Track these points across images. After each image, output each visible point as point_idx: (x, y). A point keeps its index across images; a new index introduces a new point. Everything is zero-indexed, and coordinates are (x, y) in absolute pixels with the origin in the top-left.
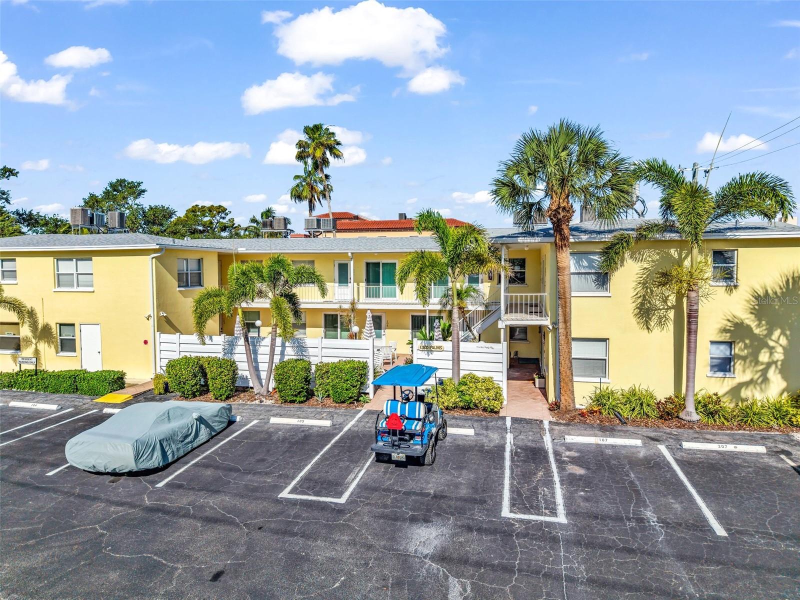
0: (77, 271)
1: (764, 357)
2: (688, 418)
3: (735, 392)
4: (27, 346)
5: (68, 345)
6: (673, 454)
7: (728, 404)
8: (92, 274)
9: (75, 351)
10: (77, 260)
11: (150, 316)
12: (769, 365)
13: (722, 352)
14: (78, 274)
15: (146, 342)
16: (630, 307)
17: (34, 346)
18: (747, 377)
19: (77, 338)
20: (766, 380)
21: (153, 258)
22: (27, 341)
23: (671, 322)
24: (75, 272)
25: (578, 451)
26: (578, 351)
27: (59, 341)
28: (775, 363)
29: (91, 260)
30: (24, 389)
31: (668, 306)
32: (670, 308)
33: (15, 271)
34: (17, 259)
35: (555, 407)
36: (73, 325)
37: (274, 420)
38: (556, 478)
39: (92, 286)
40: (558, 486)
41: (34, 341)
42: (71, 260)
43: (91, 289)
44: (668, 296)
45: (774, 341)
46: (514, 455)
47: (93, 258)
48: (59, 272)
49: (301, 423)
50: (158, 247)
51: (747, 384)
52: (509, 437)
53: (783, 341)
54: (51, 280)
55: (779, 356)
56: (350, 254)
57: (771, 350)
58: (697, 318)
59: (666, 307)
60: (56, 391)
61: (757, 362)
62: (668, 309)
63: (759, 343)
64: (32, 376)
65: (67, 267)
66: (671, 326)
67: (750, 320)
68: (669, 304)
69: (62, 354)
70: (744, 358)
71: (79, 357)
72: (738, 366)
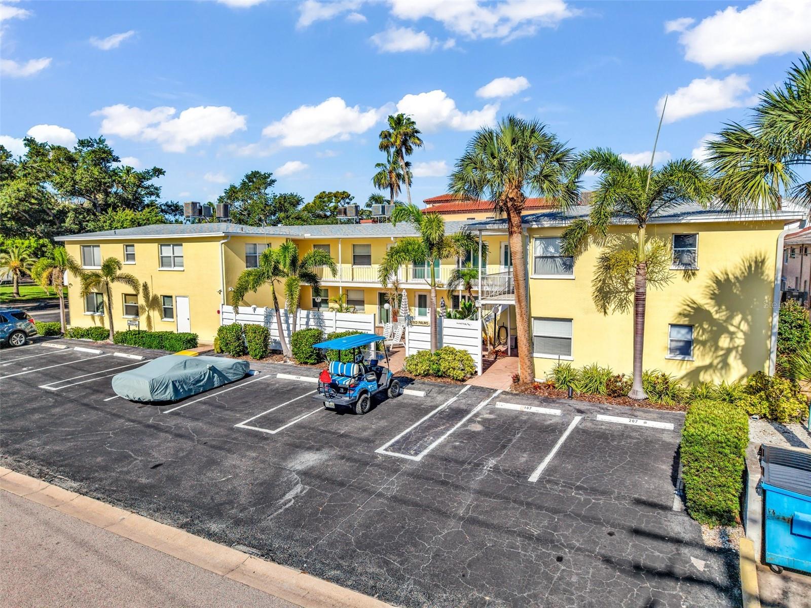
0: (173, 254)
1: (724, 342)
2: (634, 397)
3: (693, 375)
4: (143, 313)
5: (168, 313)
6: (580, 423)
7: (683, 386)
8: (182, 257)
9: (173, 318)
10: (174, 245)
11: (220, 291)
12: (729, 351)
13: (682, 335)
14: (174, 257)
15: (218, 312)
16: (590, 289)
17: (147, 313)
18: (707, 362)
19: (174, 307)
20: (725, 365)
21: (222, 244)
22: (142, 308)
23: (631, 304)
24: (172, 255)
27: (163, 309)
28: (736, 348)
29: (181, 245)
30: (131, 344)
31: (628, 288)
32: (630, 291)
33: (134, 254)
34: (135, 244)
36: (171, 297)
37: (279, 376)
38: (450, 432)
39: (183, 266)
40: (445, 436)
41: (147, 309)
42: (169, 245)
43: (181, 269)
44: (629, 279)
45: (735, 326)
46: (439, 413)
47: (183, 244)
48: (163, 255)
49: (298, 379)
50: (223, 235)
51: (706, 368)
52: (451, 400)
53: (744, 327)
55: (740, 341)
56: (392, 239)
57: (732, 335)
58: (644, 301)
59: (627, 290)
61: (717, 348)
62: (628, 292)
63: (720, 329)
64: (136, 335)
65: (167, 251)
66: (631, 309)
67: (709, 306)
68: (630, 287)
69: (165, 319)
70: (703, 343)
71: (176, 321)
72: (697, 351)
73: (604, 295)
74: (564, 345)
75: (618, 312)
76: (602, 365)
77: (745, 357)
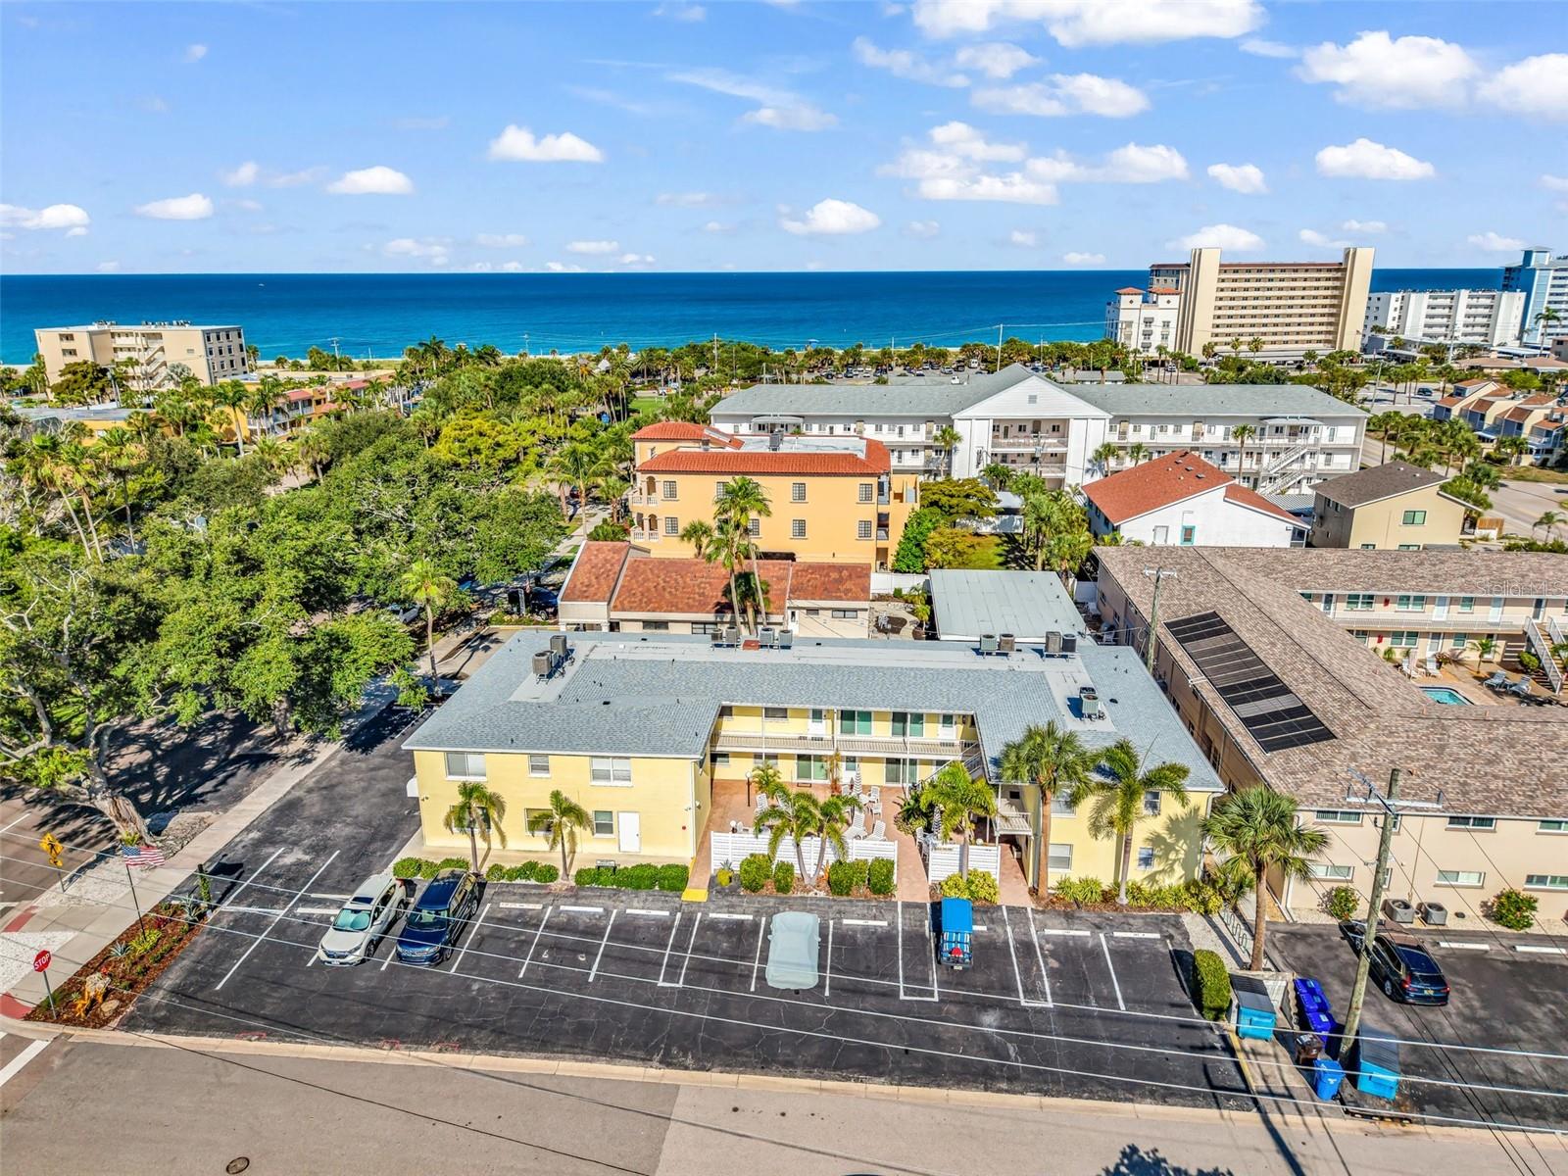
1: (1172, 856)
2: (1120, 902)
3: (1152, 878)
6: (1108, 943)
7: (1146, 887)
8: (629, 772)
10: (614, 758)
11: (689, 808)
12: (1175, 861)
13: (1146, 854)
14: (613, 770)
15: (684, 828)
16: (1086, 824)
18: (1161, 868)
19: (615, 823)
20: (1172, 869)
24: (610, 769)
25: (1054, 944)
26: (1052, 852)
27: (595, 825)
28: (1179, 859)
34: (551, 758)
35: (1034, 892)
36: (610, 813)
37: (845, 922)
38: (1044, 973)
39: (630, 782)
40: (1045, 979)
45: (1179, 847)
46: (1017, 949)
48: (596, 768)
49: (865, 925)
51: (1160, 872)
52: (1009, 929)
53: (1185, 847)
54: (588, 776)
55: (1182, 856)
57: (1177, 852)
59: (1112, 825)
60: (638, 888)
61: (1168, 859)
63: (1170, 848)
65: (600, 764)
66: (1115, 837)
67: (1165, 834)
69: (597, 835)
70: (1160, 857)
72: (1156, 861)
73: (1095, 828)
74: (1066, 862)
75: (1106, 839)
76: (1092, 876)
77: (1184, 865)
